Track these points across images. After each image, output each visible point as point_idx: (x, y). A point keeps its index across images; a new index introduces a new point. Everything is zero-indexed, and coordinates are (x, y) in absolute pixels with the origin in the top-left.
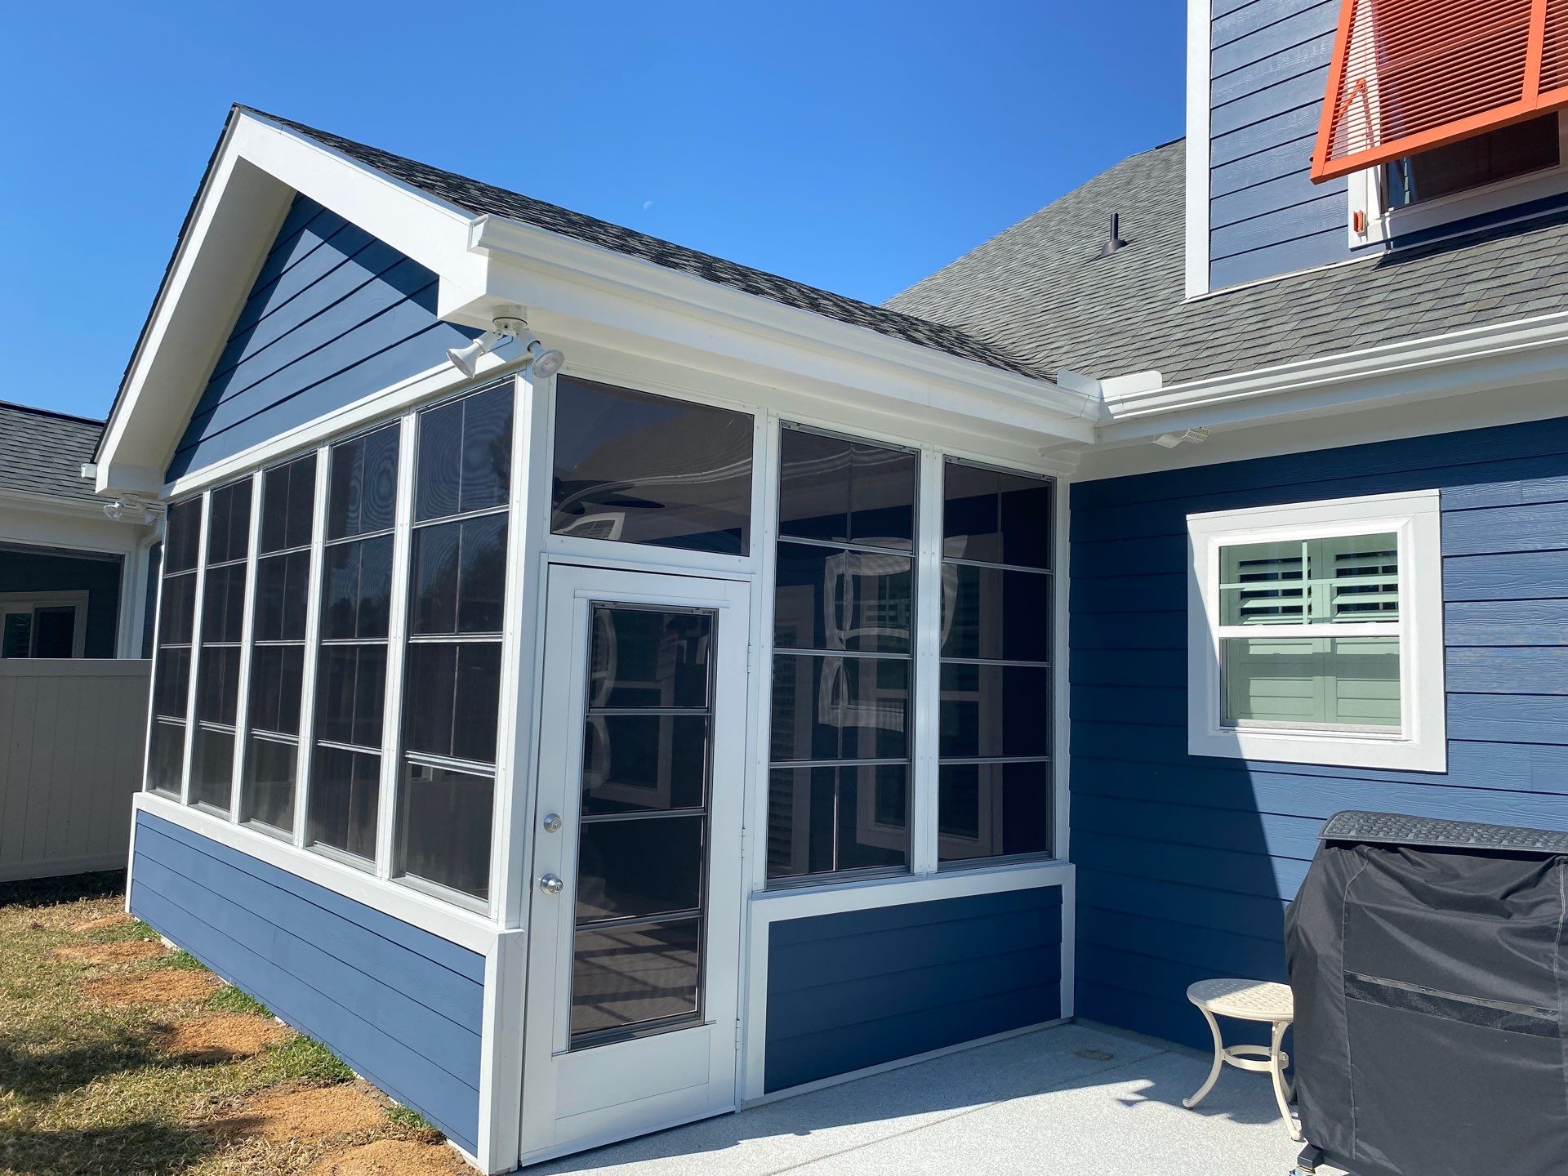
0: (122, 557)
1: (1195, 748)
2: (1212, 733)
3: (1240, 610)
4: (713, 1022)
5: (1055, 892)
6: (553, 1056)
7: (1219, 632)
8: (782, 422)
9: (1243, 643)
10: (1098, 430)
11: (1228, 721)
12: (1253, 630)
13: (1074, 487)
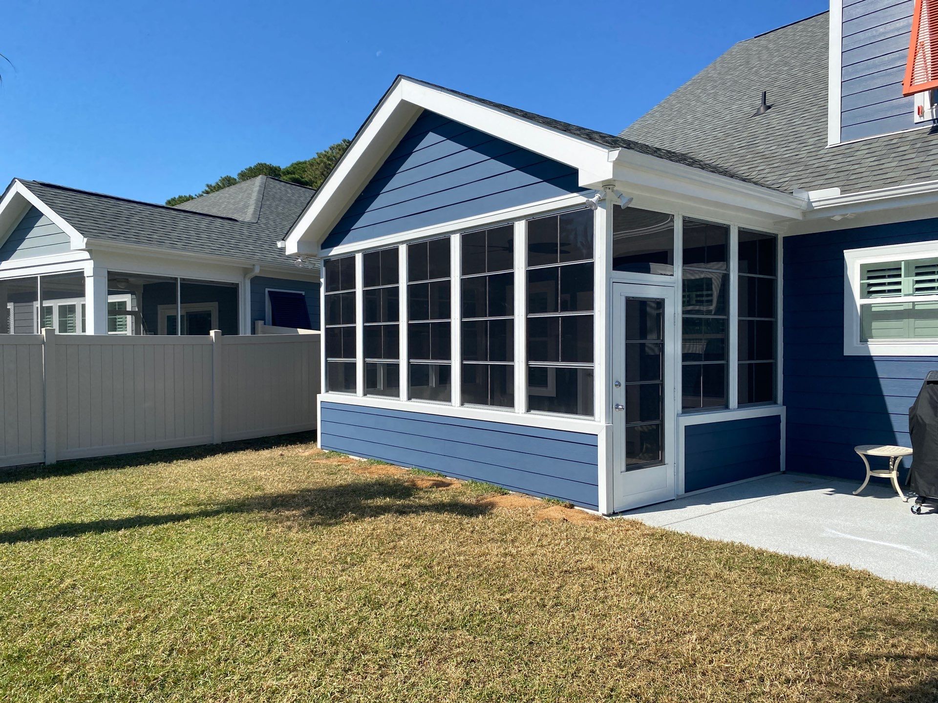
0: (237, 285)
1: (848, 352)
2: (855, 345)
3: (868, 292)
4: (667, 464)
5: (778, 417)
6: (621, 472)
7: (859, 302)
8: (684, 217)
9: (869, 306)
10: (804, 213)
11: (864, 340)
12: (875, 301)
13: (785, 238)
